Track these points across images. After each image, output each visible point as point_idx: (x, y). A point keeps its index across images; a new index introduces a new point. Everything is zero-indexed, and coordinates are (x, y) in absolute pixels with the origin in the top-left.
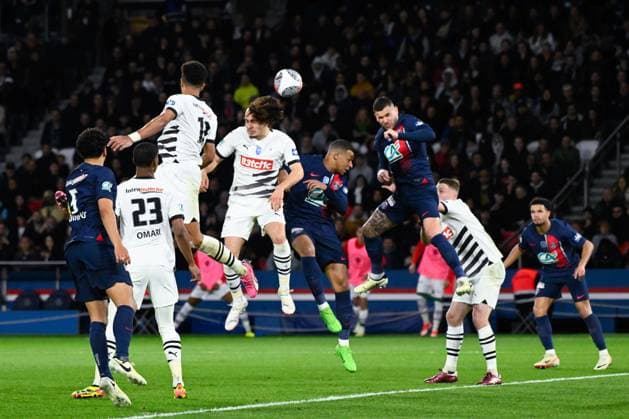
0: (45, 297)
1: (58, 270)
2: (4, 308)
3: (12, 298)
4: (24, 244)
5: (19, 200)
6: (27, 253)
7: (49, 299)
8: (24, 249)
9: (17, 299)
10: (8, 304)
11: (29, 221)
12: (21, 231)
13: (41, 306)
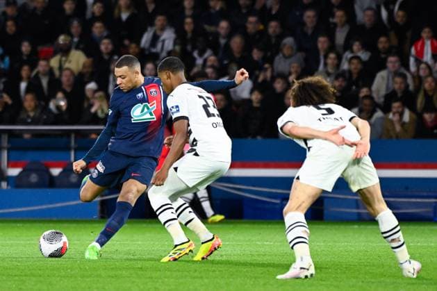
0: (56, 172)
1: (73, 136)
2: (4, 185)
3: (14, 172)
4: (29, 102)
5: (26, 47)
6: (32, 114)
7: (61, 173)
8: (29, 109)
9: (21, 173)
10: (8, 179)
11: (34, 73)
12: (23, 85)
13: (52, 182)
